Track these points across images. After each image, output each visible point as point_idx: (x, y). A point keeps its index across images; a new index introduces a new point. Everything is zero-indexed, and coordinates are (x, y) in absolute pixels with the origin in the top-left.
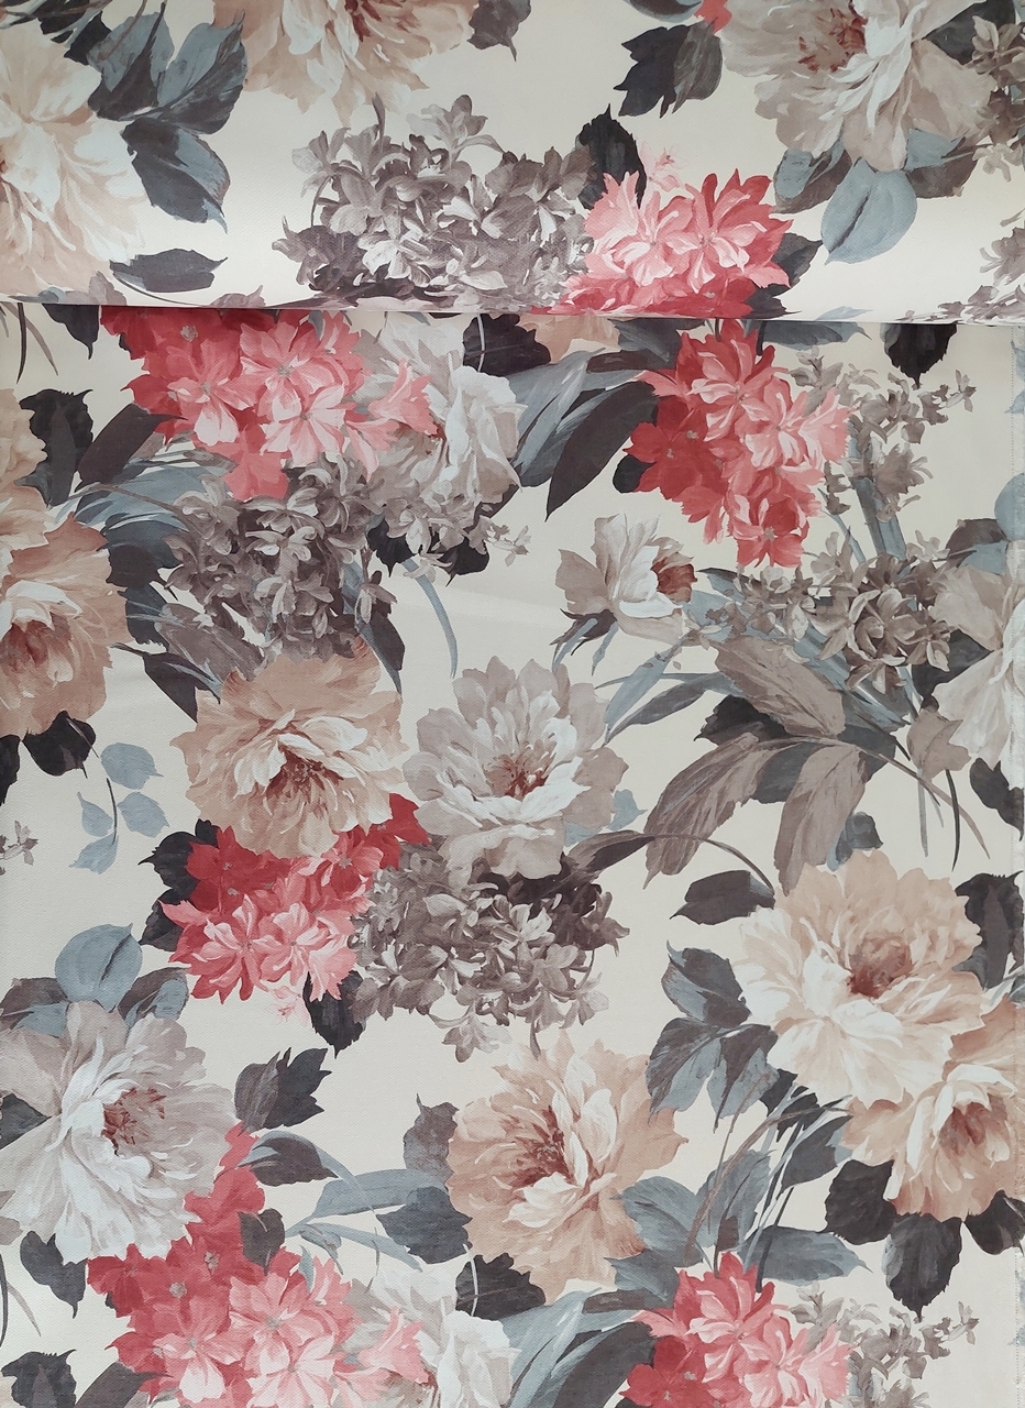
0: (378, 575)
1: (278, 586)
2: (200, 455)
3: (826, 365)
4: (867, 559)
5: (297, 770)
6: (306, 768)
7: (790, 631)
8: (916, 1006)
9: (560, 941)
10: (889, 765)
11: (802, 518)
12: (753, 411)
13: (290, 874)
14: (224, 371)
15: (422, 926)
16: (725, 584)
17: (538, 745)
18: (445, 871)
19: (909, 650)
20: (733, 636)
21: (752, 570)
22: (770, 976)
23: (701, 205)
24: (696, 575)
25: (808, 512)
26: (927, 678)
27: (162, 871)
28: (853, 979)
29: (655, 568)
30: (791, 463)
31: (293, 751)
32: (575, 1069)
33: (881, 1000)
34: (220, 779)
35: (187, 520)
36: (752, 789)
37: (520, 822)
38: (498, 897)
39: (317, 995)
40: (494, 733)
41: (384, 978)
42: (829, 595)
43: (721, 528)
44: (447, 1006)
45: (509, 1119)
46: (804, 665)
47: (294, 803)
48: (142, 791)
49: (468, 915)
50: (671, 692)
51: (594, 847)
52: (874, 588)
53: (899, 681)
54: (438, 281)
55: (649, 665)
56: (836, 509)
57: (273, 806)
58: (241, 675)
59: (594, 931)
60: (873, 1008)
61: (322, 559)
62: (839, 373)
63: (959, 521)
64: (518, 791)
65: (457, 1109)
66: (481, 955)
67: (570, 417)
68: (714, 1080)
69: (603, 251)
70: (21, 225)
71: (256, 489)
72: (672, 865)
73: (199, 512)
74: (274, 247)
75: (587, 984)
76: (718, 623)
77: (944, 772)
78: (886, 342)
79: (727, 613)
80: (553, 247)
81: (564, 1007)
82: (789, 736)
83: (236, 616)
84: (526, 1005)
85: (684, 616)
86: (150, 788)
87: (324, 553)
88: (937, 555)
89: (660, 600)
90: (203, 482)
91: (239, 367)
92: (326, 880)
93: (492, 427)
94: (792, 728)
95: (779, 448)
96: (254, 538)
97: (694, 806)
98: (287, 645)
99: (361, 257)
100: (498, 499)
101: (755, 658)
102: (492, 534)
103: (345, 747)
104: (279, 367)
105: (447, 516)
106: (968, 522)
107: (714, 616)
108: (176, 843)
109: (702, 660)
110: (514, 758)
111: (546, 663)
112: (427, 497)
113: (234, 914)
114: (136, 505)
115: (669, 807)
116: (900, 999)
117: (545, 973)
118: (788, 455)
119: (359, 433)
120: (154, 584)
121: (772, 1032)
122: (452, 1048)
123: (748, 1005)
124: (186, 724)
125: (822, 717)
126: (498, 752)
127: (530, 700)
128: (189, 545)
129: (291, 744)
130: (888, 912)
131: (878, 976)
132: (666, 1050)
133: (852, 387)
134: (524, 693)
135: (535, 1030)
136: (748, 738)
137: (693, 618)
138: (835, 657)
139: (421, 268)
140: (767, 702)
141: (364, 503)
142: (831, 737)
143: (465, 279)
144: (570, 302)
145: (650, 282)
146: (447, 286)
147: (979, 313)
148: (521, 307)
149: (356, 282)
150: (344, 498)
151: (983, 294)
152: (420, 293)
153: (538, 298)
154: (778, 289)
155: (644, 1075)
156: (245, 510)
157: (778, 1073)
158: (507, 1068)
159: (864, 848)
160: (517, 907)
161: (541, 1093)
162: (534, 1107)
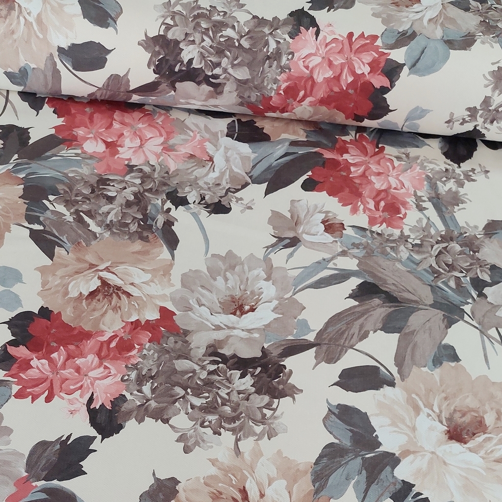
0: (169, 210)
1: (113, 209)
2: (83, 155)
3: (411, 155)
4: (440, 230)
5: (106, 289)
6: (112, 289)
7: (399, 256)
8: (492, 451)
9: (258, 392)
10: (461, 322)
11: (403, 210)
12: (374, 168)
13: (92, 339)
14: (104, 126)
15: (170, 375)
16: (362, 233)
17: (252, 292)
18: (189, 348)
19: (468, 271)
20: (366, 255)
21: (376, 228)
22: (394, 424)
23: (346, 42)
24: (345, 227)
25: (406, 208)
26: (479, 285)
27: (12, 329)
28: (449, 432)
29: (323, 222)
30: (395, 189)
31: (106, 280)
32: (263, 465)
33: (468, 445)
34: (60, 288)
35: (70, 178)
36: (380, 326)
37: (238, 329)
38: (221, 365)
39: (96, 405)
40: (226, 284)
41: (141, 401)
42: (420, 243)
43: (359, 210)
44: (181, 420)
45: (215, 491)
46: (408, 271)
47: (101, 305)
48: (11, 290)
49: (201, 372)
50: (331, 276)
51: (283, 345)
52: (445, 242)
53: (463, 283)
54: (217, 71)
55: (319, 263)
56: (421, 209)
57: (88, 305)
58: (84, 244)
59: (280, 389)
60: (464, 450)
61: (139, 200)
62: (418, 159)
63: (488, 220)
64: (238, 313)
65: (180, 482)
66: (207, 395)
67: (279, 161)
68: (358, 482)
69: (299, 59)
70: (19, 22)
71: (110, 170)
72: (331, 359)
73: (77, 176)
74: (139, 44)
75: (273, 417)
76: (358, 248)
77: (495, 328)
78: (442, 150)
79: (363, 245)
80: (274, 55)
81: (258, 429)
82: (401, 302)
83: (86, 218)
84: (233, 425)
85: (339, 244)
86: (17, 289)
87: (141, 198)
88: (479, 233)
89: (325, 236)
90: (82, 165)
91: (111, 125)
92: (113, 345)
93: (238, 161)
94: (402, 299)
95: (389, 182)
96: (104, 189)
97: (345, 330)
98: (113, 233)
99: (180, 53)
100: (240, 187)
101: (380, 266)
102: (234, 200)
103: (136, 281)
104: (131, 126)
105: (210, 191)
106: (493, 221)
107: (355, 246)
108: (27, 316)
109: (350, 264)
110: (237, 297)
111: (260, 254)
112: (201, 183)
113: (51, 356)
114: (44, 170)
115: (329, 330)
116: (480, 446)
117: (247, 409)
118: (394, 186)
119: (169, 156)
120: (45, 201)
121: (397, 457)
122: (182, 444)
123: (380, 439)
124: (47, 261)
125: (419, 296)
126: (228, 293)
127: (249, 271)
128: (69, 188)
129: (106, 277)
130: (468, 396)
131: (465, 431)
132: (325, 460)
133: (425, 164)
134: (246, 268)
135: (237, 440)
136: (377, 301)
137: (344, 245)
138: (425, 270)
139: (209, 62)
140: (387, 286)
141: (166, 181)
142: (426, 305)
143: (230, 71)
144: (282, 92)
145: (322, 80)
146: (221, 75)
147: (486, 117)
148: (257, 95)
149: (177, 69)
150: (156, 178)
151: (487, 101)
152: (207, 80)
153: (265, 88)
154: (385, 90)
155: (309, 475)
156: (102, 178)
157: (401, 482)
158: (217, 460)
159: (449, 361)
160: (232, 371)
161: (239, 478)
162: (233, 486)
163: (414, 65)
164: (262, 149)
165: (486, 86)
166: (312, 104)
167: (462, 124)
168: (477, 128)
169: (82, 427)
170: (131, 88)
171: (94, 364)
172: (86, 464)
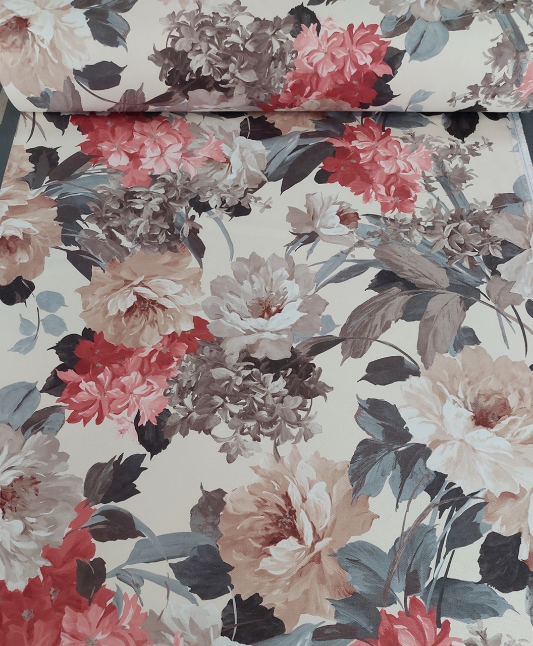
0: (193, 217)
1: (142, 222)
2: (109, 170)
3: (416, 135)
4: (450, 210)
5: (142, 304)
6: (148, 303)
7: (413, 241)
8: (518, 434)
9: (291, 393)
10: (478, 303)
11: (413, 193)
12: (382, 152)
13: (133, 356)
14: (125, 138)
15: (209, 385)
16: (376, 221)
17: (278, 293)
18: (224, 356)
19: (480, 249)
20: (382, 243)
21: (388, 215)
22: (422, 414)
23: (347, 35)
24: (360, 217)
25: (416, 191)
26: (492, 262)
27: (59, 354)
28: (475, 417)
29: (338, 214)
30: (404, 171)
31: (141, 295)
32: (302, 468)
33: (494, 430)
34: (100, 308)
35: (98, 195)
36: (400, 314)
37: (267, 331)
38: (254, 370)
39: (143, 422)
40: (253, 287)
41: (184, 413)
42: (432, 225)
43: (371, 197)
44: (222, 430)
45: (260, 500)
46: (422, 256)
47: (139, 320)
48: (55, 314)
49: (237, 379)
50: (350, 268)
51: (311, 344)
52: (455, 222)
53: (476, 263)
54: (226, 77)
55: (337, 256)
56: (430, 190)
57: (127, 322)
58: (118, 260)
59: (312, 388)
60: (491, 434)
61: (165, 210)
62: (424, 138)
63: (495, 194)
64: (266, 315)
65: (226, 493)
66: (244, 401)
67: (292, 155)
68: (393, 478)
69: (303, 57)
70: (34, 51)
71: (135, 183)
72: (357, 353)
73: (105, 192)
74: (149, 59)
75: (308, 418)
76: (373, 237)
77: (510, 306)
78: (445, 126)
79: (378, 233)
80: (279, 56)
81: (295, 431)
82: (419, 289)
83: (118, 234)
84: (270, 430)
85: (355, 234)
86: (61, 313)
87: (166, 208)
88: (487, 208)
89: (341, 227)
90: (109, 180)
91: (132, 136)
92: (153, 360)
93: (254, 159)
94: (420, 285)
95: (397, 165)
96: (132, 202)
97: (368, 323)
98: (143, 247)
99: (189, 63)
100: (257, 186)
101: (395, 253)
102: (253, 200)
103: (170, 293)
104: (152, 136)
105: (230, 193)
106: (500, 194)
107: (371, 234)
108: (71, 340)
109: (367, 254)
110: (264, 300)
111: (282, 253)
112: (220, 186)
113: (98, 377)
114: (74, 189)
115: (353, 323)
116: (506, 429)
117: (283, 412)
118: (402, 168)
119: (188, 161)
120: (78, 221)
121: (428, 448)
122: (225, 454)
123: (410, 431)
124: (85, 282)
125: (435, 280)
126: (255, 296)
127: (273, 272)
128: (99, 205)
129: (141, 292)
130: (490, 379)
131: (491, 415)
132: (360, 458)
133: (431, 143)
134: (270, 268)
135: (276, 445)
136: (396, 289)
137: (359, 235)
138: (439, 252)
139: (217, 69)
140: (404, 273)
141: (188, 188)
142: (442, 289)
143: (238, 75)
144: (289, 90)
145: (326, 75)
146: (230, 80)
147: (487, 93)
148: (265, 95)
149: (187, 79)
150: (179, 186)
151: (487, 78)
152: (217, 86)
153: (273, 87)
154: (388, 78)
155: (347, 474)
156: (128, 191)
157: (434, 473)
158: (258, 467)
159: (470, 344)
160: (265, 375)
161: (281, 484)
162: (276, 493)
163: (415, 51)
164: (275, 144)
165: (486, 64)
166: (318, 98)
167: (464, 101)
168: (479, 104)
169: (132, 446)
170: (147, 101)
171: (137, 382)
172: (139, 483)
